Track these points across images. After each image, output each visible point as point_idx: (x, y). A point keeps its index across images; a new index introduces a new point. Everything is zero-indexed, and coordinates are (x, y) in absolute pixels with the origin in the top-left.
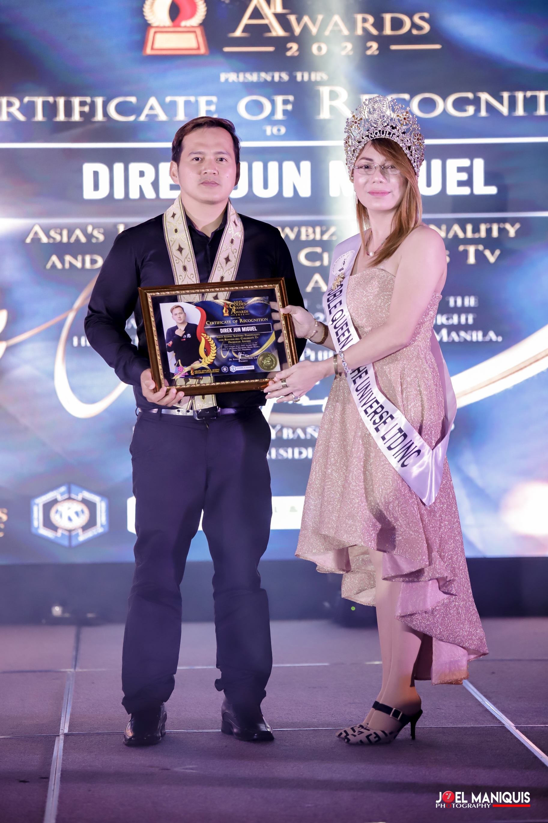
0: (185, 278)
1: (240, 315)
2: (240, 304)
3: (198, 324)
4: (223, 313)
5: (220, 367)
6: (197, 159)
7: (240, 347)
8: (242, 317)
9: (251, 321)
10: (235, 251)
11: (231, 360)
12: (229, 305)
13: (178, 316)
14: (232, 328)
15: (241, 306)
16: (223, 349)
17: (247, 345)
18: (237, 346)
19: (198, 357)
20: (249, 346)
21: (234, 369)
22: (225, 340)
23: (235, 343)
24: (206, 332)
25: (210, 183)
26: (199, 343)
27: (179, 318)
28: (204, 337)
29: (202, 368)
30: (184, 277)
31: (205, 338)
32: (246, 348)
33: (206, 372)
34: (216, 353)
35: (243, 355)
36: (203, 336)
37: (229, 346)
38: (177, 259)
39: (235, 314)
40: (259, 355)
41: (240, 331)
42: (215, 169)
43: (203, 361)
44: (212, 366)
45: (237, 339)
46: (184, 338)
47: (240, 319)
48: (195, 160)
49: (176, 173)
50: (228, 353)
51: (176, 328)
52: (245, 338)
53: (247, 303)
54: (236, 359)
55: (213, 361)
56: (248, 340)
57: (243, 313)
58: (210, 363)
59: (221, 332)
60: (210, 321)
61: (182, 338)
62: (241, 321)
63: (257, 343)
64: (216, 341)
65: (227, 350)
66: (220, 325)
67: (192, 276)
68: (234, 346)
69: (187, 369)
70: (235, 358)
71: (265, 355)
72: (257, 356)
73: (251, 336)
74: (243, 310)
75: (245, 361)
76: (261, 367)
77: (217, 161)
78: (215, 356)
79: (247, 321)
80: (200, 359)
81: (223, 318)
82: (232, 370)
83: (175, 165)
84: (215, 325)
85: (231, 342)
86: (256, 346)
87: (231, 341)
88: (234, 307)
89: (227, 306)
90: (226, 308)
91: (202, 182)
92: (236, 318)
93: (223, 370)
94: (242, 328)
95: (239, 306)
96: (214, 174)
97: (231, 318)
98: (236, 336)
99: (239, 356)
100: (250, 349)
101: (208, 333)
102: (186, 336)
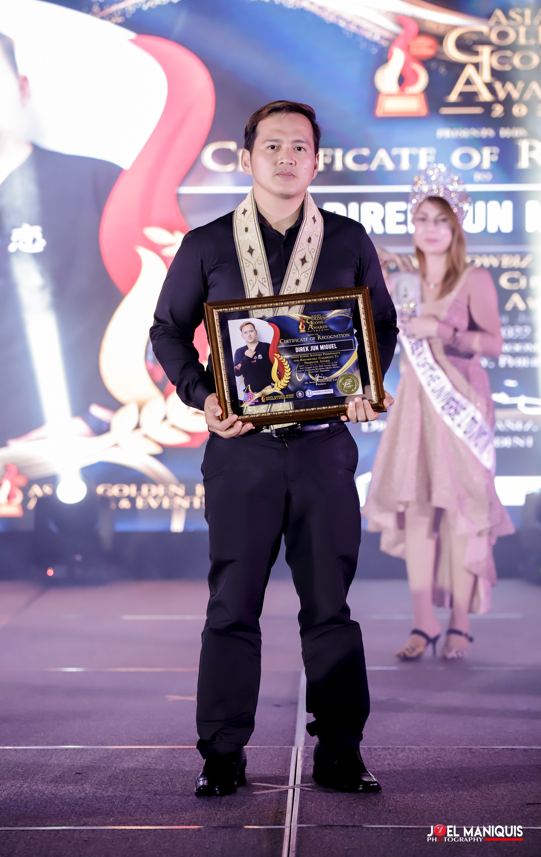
0: (255, 283)
1: (318, 330)
2: (319, 319)
3: (270, 343)
4: (299, 329)
5: (294, 392)
6: (273, 147)
7: (317, 368)
8: (320, 333)
9: (330, 337)
10: (313, 250)
11: (307, 383)
12: (306, 320)
13: (248, 334)
14: (309, 347)
15: (320, 320)
16: (299, 371)
17: (325, 365)
18: (314, 367)
19: (270, 382)
20: (328, 367)
21: (311, 394)
22: (301, 360)
23: (312, 364)
24: (280, 352)
25: (286, 175)
26: (271, 365)
27: (250, 337)
28: (278, 357)
29: (275, 394)
30: (254, 281)
31: (278, 359)
32: (324, 368)
33: (278, 398)
34: (290, 376)
35: (321, 377)
36: (276, 357)
37: (305, 367)
38: (247, 262)
39: (313, 330)
40: (338, 377)
41: (318, 349)
42: (292, 159)
43: (275, 385)
44: (285, 390)
45: (314, 359)
46: (255, 360)
47: (318, 336)
48: (270, 148)
49: (249, 163)
50: (304, 376)
51: (246, 348)
52: (323, 358)
53: (326, 317)
54: (313, 382)
55: (287, 385)
56: (327, 359)
57: (322, 329)
58: (283, 387)
59: (297, 352)
60: (284, 340)
61: (252, 359)
62: (319, 337)
63: (336, 362)
64: (290, 362)
65: (303, 372)
66: (296, 343)
67: (264, 280)
68: (310, 368)
69: (257, 395)
70: (312, 380)
71: (346, 377)
72: (337, 378)
73: (331, 355)
74: (322, 325)
75: (323, 384)
76: (341, 391)
77: (294, 150)
78: (289, 380)
79: (326, 337)
80: (272, 384)
81: (298, 335)
82: (308, 394)
83: (247, 153)
84: (290, 343)
85: (307, 363)
86: (335, 366)
87: (307, 361)
88: (311, 321)
89: (304, 322)
90: (303, 323)
91: (278, 172)
92: (313, 335)
93: (298, 396)
94: (321, 346)
95: (318, 321)
96: (291, 164)
97: (308, 335)
98: (314, 355)
99: (317, 379)
100: (329, 370)
101: (282, 353)
102: (257, 357)
